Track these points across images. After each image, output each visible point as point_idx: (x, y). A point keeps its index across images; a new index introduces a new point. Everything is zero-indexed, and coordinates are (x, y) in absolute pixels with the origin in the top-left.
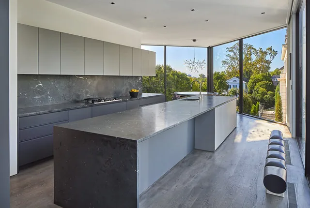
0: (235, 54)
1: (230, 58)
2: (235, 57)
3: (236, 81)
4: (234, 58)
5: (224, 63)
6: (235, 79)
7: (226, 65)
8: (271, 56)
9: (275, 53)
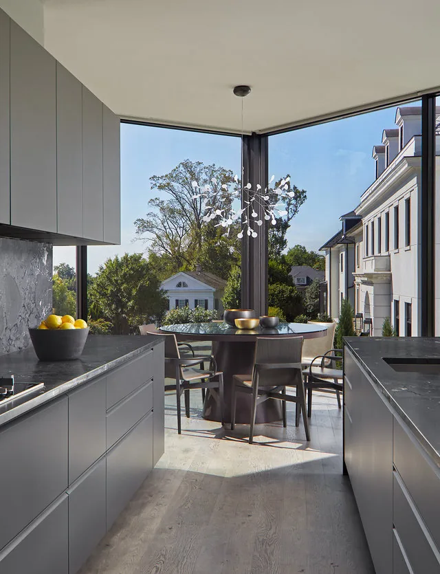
0: (178, 199)
1: (162, 209)
2: (179, 207)
3: (185, 285)
4: (172, 211)
5: (144, 226)
6: (182, 280)
7: (147, 234)
8: (289, 204)
9: (300, 196)
